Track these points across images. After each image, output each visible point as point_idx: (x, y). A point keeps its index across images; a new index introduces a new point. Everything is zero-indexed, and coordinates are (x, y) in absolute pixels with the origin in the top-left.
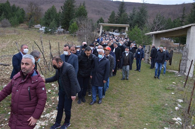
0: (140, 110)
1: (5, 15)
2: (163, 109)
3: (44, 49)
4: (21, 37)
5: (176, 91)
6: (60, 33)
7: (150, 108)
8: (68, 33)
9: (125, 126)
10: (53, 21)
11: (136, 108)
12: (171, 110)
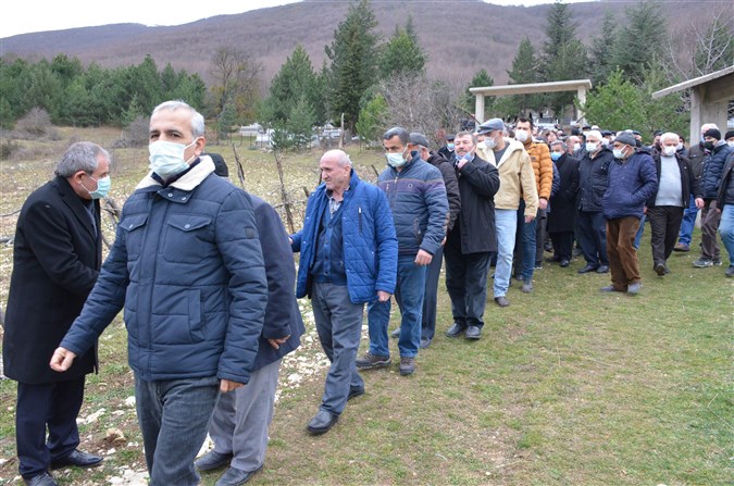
6: (328, 144)
8: (356, 142)
10: (302, 104)
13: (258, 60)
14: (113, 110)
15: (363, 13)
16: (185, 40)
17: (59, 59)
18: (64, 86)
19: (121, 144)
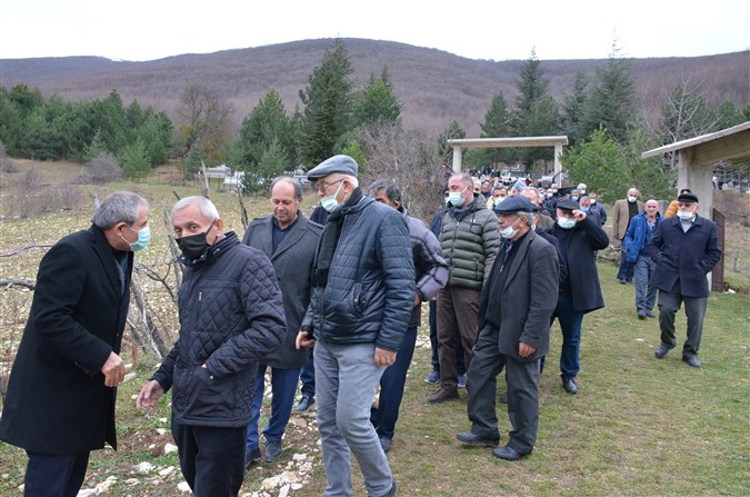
1: (103, 140)
10: (274, 147)
13: (228, 101)
14: (73, 144)
15: (339, 60)
16: (152, 77)
17: (18, 89)
18: (23, 116)
19: (81, 180)
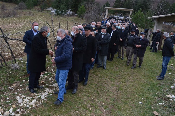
0: (138, 86)
2: (159, 87)
3: (55, 28)
4: (35, 18)
5: (173, 72)
6: (69, 15)
7: (147, 85)
8: (76, 15)
9: (122, 99)
10: (64, 5)
11: (134, 84)
12: (167, 88)
19: (16, 8)
